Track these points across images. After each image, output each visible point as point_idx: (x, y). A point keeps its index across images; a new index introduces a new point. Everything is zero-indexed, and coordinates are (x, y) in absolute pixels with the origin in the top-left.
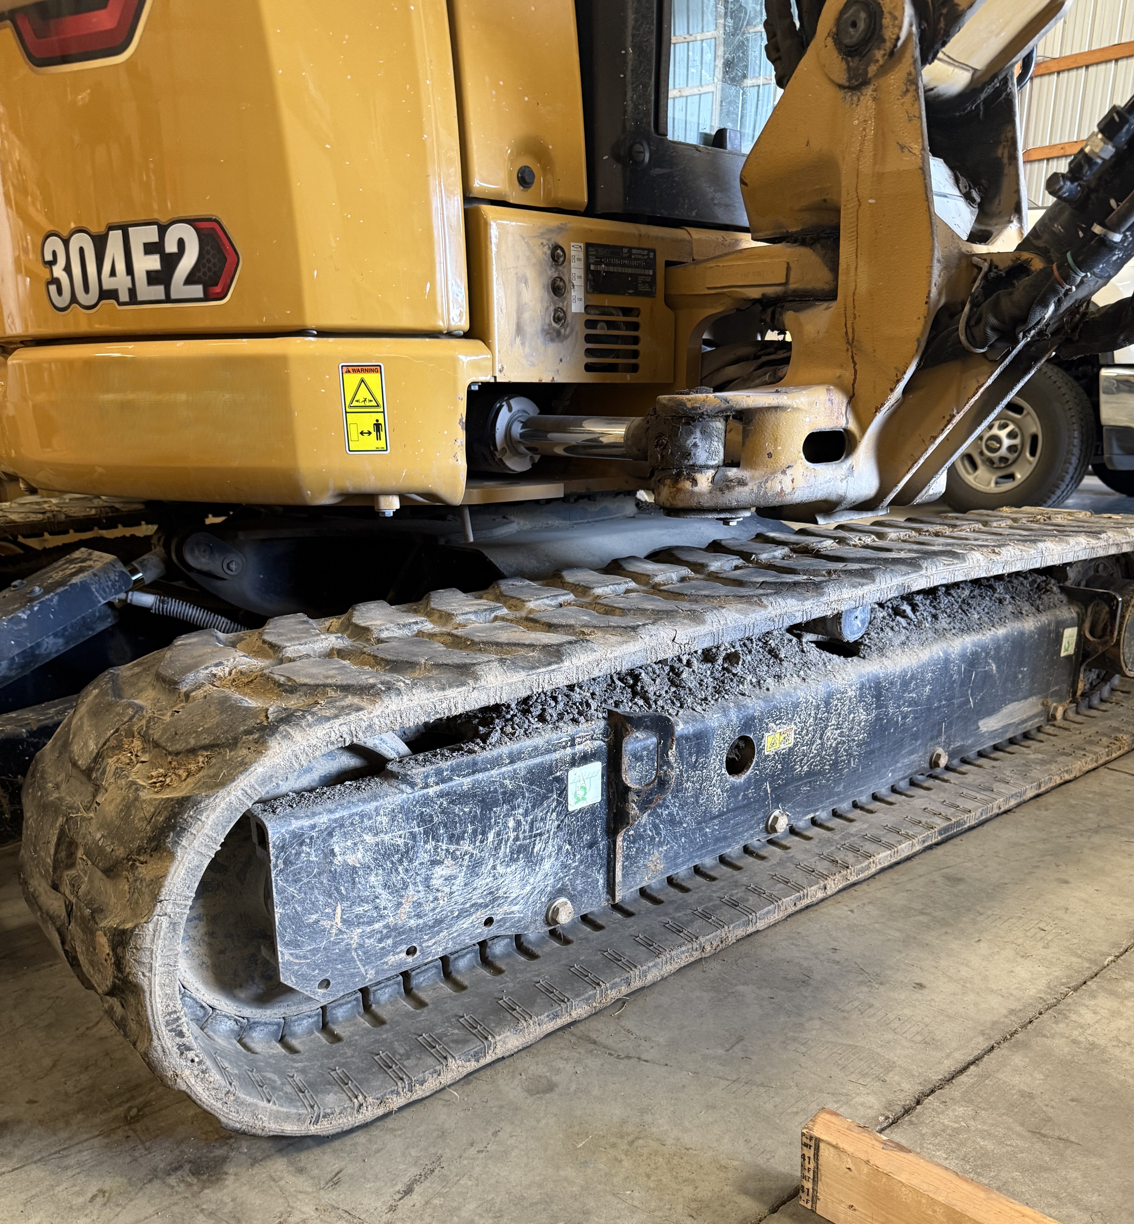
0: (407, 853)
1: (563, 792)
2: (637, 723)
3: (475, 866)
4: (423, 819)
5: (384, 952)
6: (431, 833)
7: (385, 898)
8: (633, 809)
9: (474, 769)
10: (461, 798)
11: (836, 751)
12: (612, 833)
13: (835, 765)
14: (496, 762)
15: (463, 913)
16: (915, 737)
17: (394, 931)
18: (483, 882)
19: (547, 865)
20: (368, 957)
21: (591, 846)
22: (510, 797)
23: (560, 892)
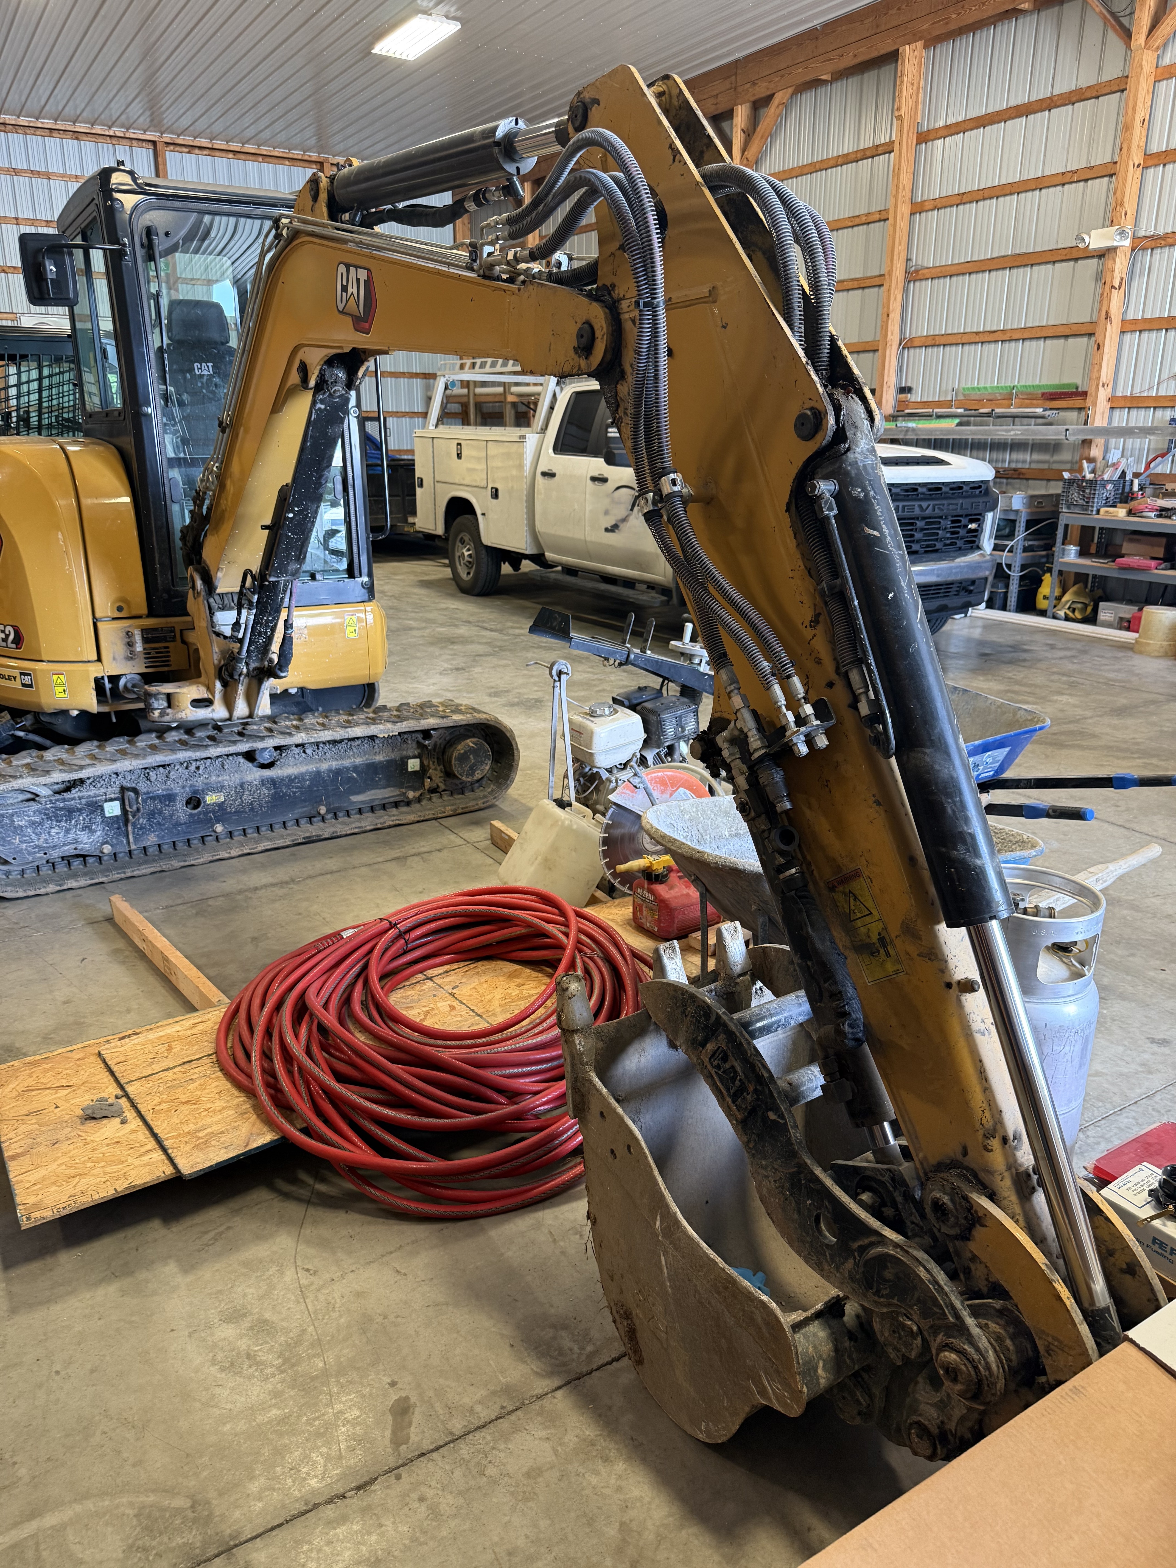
0: (41, 824)
1: (103, 810)
2: (129, 789)
3: (67, 831)
4: (45, 814)
5: (35, 853)
6: (49, 818)
7: (33, 836)
8: (131, 817)
9: (64, 800)
10: (61, 809)
11: (251, 804)
12: (126, 825)
13: (252, 810)
14: (73, 799)
15: (64, 845)
16: (305, 801)
17: (37, 846)
18: (71, 836)
19: (99, 833)
20: (30, 853)
21: (118, 828)
22: (80, 810)
23: (106, 843)
